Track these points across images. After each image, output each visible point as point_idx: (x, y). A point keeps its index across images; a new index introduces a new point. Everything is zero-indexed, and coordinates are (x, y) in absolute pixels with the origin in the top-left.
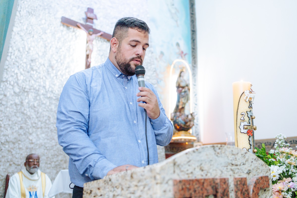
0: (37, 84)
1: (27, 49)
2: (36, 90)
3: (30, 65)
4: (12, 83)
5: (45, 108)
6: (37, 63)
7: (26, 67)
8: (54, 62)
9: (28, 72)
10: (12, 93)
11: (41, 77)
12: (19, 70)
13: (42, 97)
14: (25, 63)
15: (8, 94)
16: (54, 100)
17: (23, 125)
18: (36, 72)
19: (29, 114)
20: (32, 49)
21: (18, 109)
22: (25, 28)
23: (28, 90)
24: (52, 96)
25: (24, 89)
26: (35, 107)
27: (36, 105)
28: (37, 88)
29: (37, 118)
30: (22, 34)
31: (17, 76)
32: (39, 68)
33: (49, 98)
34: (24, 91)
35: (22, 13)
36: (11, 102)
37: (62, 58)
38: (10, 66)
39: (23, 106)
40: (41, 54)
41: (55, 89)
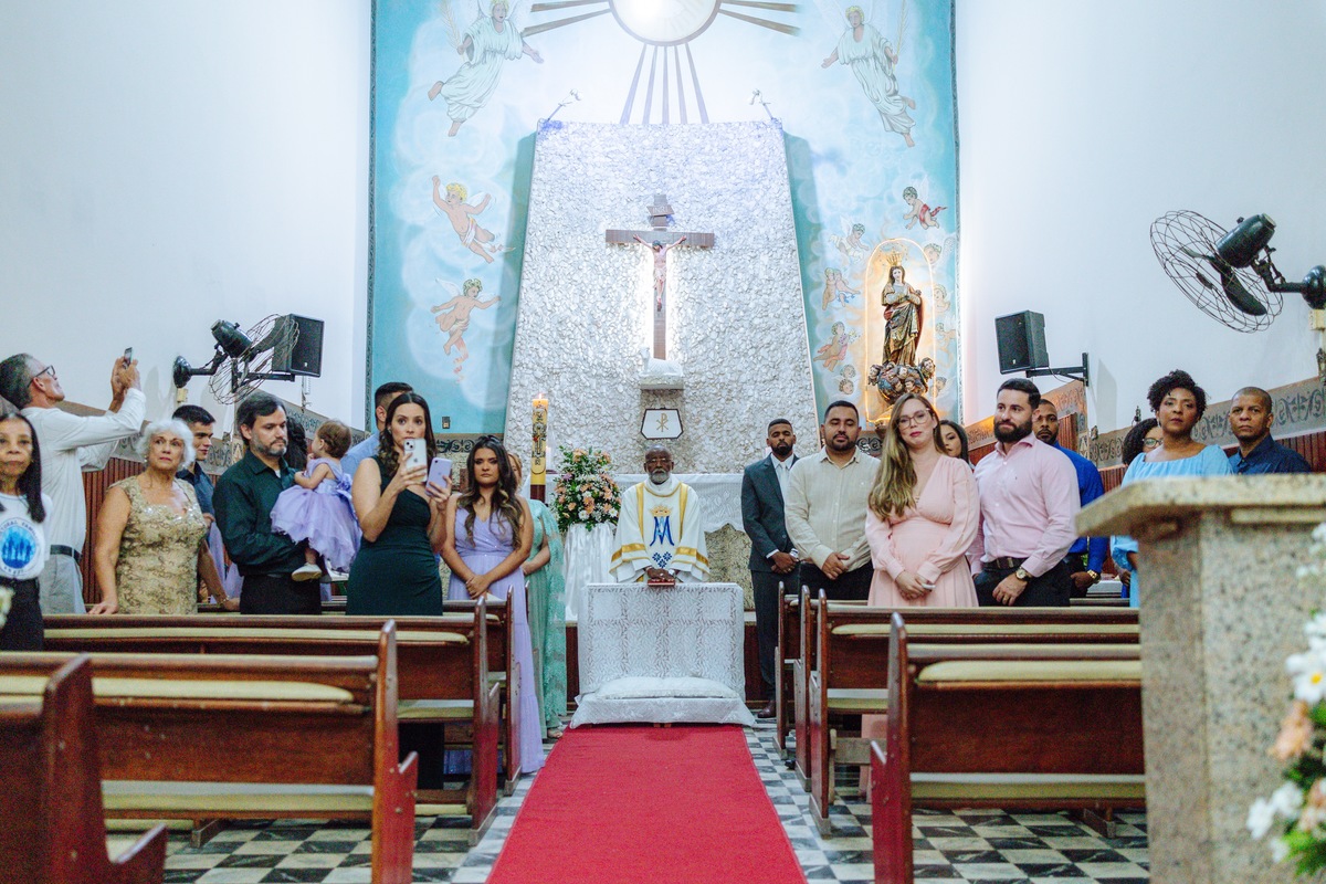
0: (573, 357)
1: (549, 307)
2: (572, 368)
3: (558, 330)
4: (530, 365)
5: (590, 393)
6: (569, 325)
7: (551, 335)
8: (598, 314)
9: (555, 342)
10: (533, 379)
11: (579, 345)
12: (539, 343)
13: (582, 377)
14: (549, 329)
15: (526, 383)
16: (605, 377)
18: (570, 339)
19: (562, 406)
20: (558, 304)
22: (542, 275)
23: (558, 371)
24: (601, 371)
25: (551, 370)
26: (571, 394)
27: (573, 391)
28: (573, 365)
29: (578, 410)
30: (538, 287)
31: (537, 353)
32: (573, 332)
33: (596, 375)
34: (551, 373)
35: (535, 252)
37: (613, 303)
38: (524, 342)
40: (573, 308)
41: (605, 360)
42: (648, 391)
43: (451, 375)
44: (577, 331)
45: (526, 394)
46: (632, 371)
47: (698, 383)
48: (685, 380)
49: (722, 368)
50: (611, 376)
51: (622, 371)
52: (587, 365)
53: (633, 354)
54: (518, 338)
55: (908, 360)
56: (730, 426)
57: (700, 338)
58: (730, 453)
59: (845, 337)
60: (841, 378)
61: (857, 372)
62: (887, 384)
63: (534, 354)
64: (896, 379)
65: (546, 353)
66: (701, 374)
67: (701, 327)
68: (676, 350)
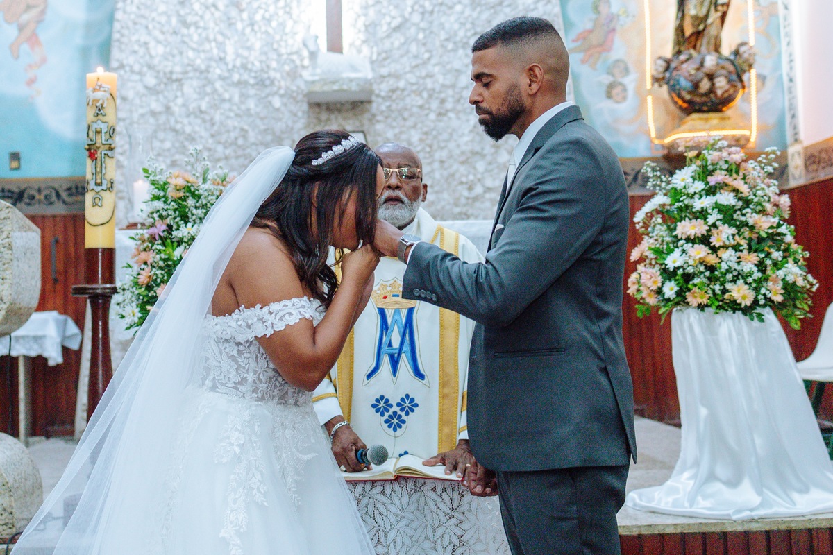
0: (203, 55)
2: (201, 72)
3: (179, 15)
4: (136, 68)
5: (230, 110)
6: (196, 6)
7: (169, 22)
9: (175, 33)
10: (140, 88)
11: (211, 37)
12: (149, 33)
13: (218, 85)
14: (164, 13)
16: (253, 86)
17: (177, 157)
18: (197, 27)
19: (188, 129)
21: (161, 122)
23: (180, 76)
24: (246, 77)
25: (168, 75)
26: (201, 112)
27: (204, 106)
28: (203, 67)
29: (212, 136)
31: (147, 49)
32: (202, 17)
33: (239, 83)
34: (170, 79)
36: (141, 111)
38: (125, 32)
39: (172, 114)
41: (252, 58)
42: (318, 105)
43: (21, 90)
44: (208, 16)
45: (131, 111)
46: (293, 75)
47: (393, 91)
48: (375, 87)
49: (430, 67)
50: (261, 83)
51: (278, 76)
52: (224, 67)
53: (294, 49)
54: (117, 26)
55: (712, 47)
56: (443, 154)
57: (395, 23)
58: (445, 195)
59: (612, 18)
60: (607, 79)
61: (631, 67)
62: (685, 84)
63: (142, 51)
64: (701, 74)
65: (161, 49)
66: (397, 77)
67: (397, 7)
68: (358, 43)
